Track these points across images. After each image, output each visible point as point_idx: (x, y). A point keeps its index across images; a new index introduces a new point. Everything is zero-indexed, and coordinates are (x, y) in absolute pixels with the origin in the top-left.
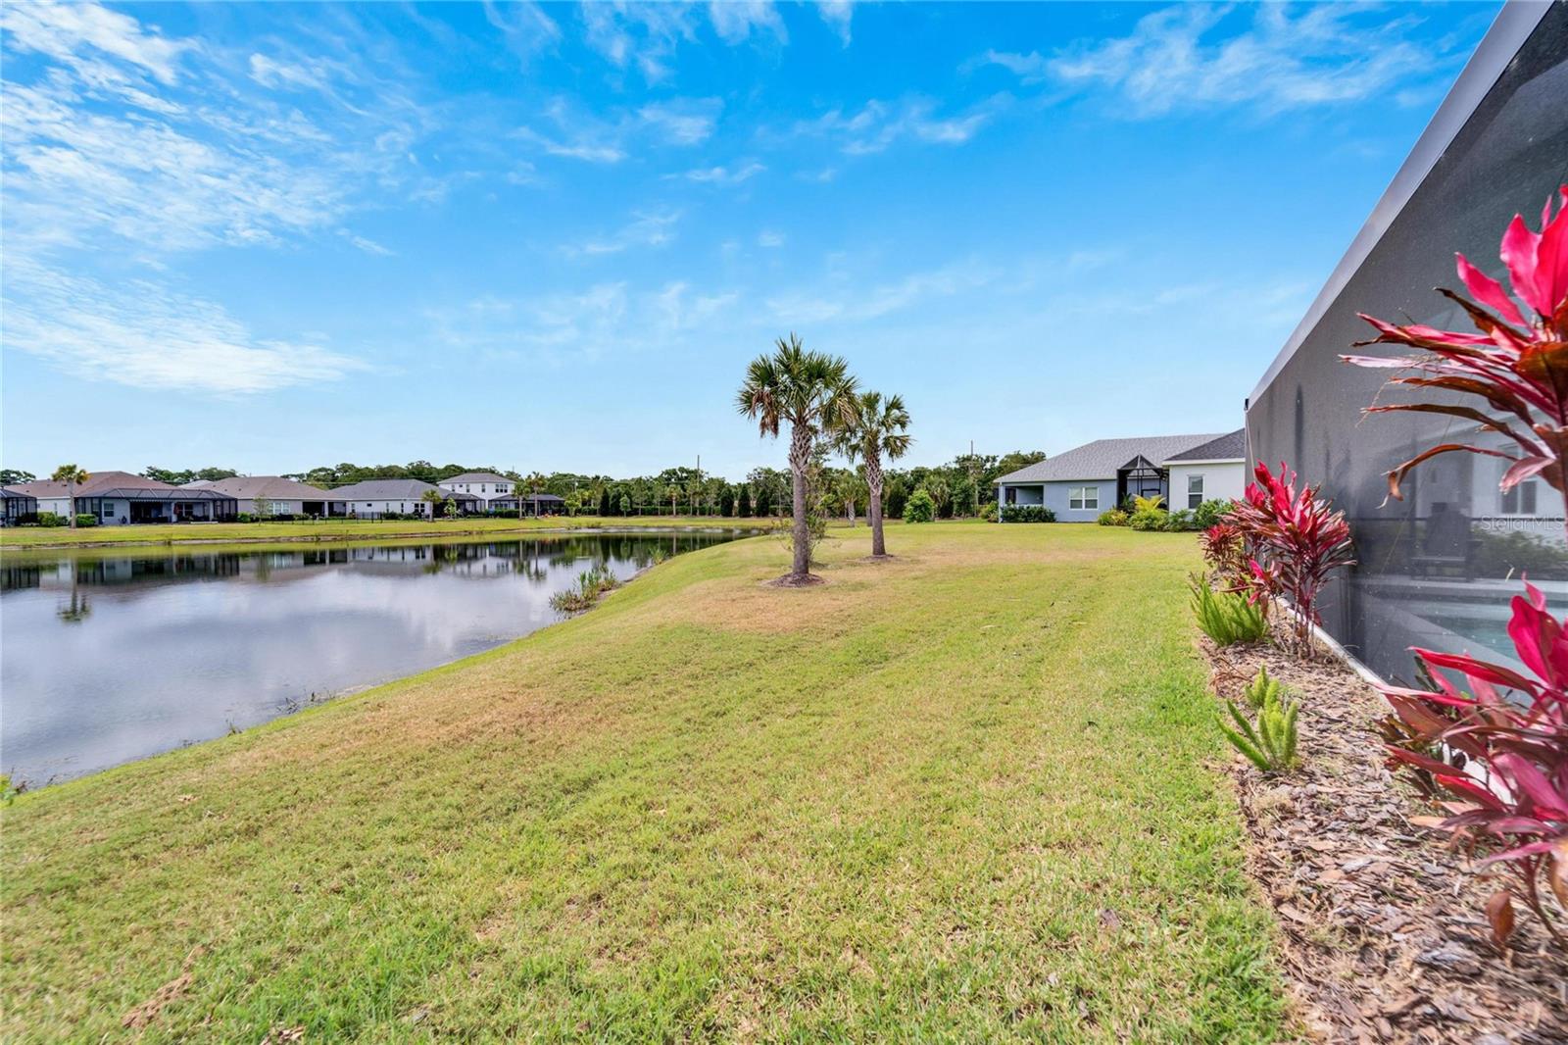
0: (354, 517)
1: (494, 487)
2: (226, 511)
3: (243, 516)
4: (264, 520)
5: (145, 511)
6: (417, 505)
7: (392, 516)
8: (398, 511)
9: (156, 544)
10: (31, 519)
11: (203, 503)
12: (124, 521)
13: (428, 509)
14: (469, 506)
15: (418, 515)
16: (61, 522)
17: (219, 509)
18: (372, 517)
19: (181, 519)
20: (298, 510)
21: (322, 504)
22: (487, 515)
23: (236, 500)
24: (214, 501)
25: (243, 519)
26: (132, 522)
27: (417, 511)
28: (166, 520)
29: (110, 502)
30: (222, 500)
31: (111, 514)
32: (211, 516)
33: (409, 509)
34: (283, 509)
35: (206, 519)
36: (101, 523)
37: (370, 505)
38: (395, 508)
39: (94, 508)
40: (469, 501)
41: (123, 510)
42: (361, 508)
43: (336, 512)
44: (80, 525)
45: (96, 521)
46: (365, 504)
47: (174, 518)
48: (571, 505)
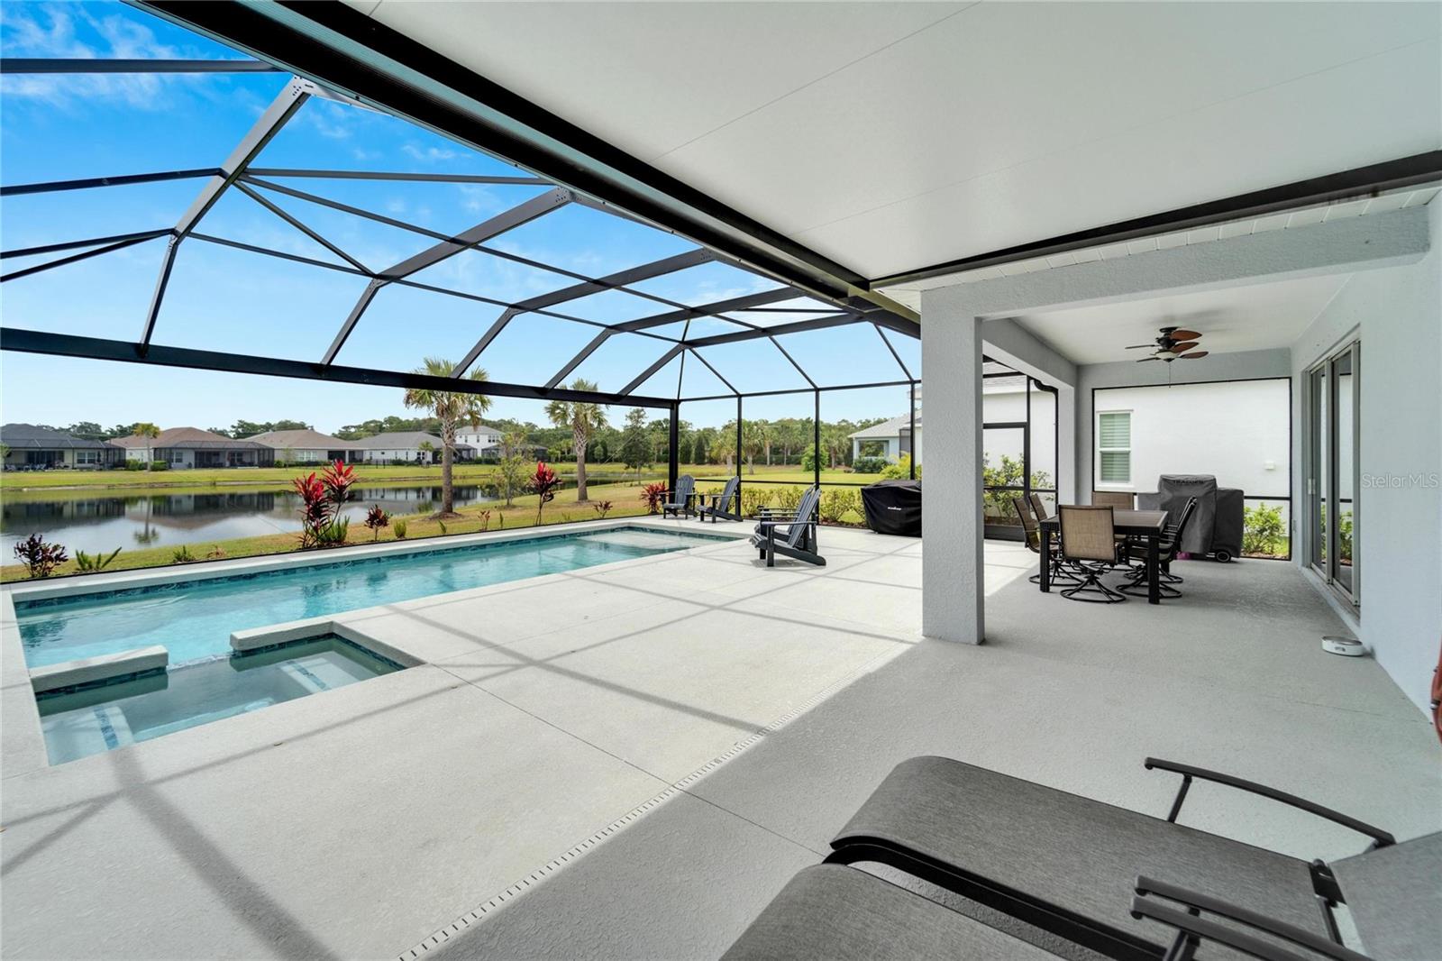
0: (369, 463)
1: (487, 438)
2: (266, 458)
3: (278, 462)
4: (291, 466)
5: (207, 458)
6: (419, 454)
7: (398, 463)
8: (404, 458)
9: (205, 484)
10: (121, 464)
11: (251, 452)
12: (189, 466)
13: (429, 457)
14: (465, 454)
15: (418, 462)
16: (142, 467)
17: (261, 456)
18: (384, 463)
19: (233, 465)
20: (324, 457)
21: (343, 452)
22: (479, 462)
23: (273, 450)
24: (259, 450)
25: (278, 465)
26: (196, 467)
27: (419, 458)
28: (221, 466)
29: (180, 451)
30: (264, 450)
31: (179, 460)
32: (256, 462)
33: (413, 457)
34: (313, 457)
35: (251, 464)
36: (170, 467)
37: (383, 453)
38: (401, 455)
39: (166, 457)
40: (464, 450)
41: (190, 458)
42: (377, 456)
43: (356, 459)
44: (154, 469)
45: (166, 467)
46: (379, 452)
47: (228, 464)
48: (552, 453)
